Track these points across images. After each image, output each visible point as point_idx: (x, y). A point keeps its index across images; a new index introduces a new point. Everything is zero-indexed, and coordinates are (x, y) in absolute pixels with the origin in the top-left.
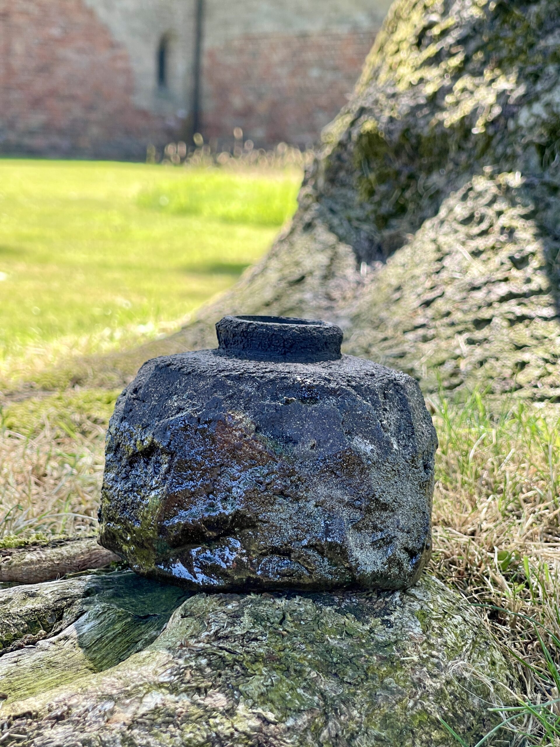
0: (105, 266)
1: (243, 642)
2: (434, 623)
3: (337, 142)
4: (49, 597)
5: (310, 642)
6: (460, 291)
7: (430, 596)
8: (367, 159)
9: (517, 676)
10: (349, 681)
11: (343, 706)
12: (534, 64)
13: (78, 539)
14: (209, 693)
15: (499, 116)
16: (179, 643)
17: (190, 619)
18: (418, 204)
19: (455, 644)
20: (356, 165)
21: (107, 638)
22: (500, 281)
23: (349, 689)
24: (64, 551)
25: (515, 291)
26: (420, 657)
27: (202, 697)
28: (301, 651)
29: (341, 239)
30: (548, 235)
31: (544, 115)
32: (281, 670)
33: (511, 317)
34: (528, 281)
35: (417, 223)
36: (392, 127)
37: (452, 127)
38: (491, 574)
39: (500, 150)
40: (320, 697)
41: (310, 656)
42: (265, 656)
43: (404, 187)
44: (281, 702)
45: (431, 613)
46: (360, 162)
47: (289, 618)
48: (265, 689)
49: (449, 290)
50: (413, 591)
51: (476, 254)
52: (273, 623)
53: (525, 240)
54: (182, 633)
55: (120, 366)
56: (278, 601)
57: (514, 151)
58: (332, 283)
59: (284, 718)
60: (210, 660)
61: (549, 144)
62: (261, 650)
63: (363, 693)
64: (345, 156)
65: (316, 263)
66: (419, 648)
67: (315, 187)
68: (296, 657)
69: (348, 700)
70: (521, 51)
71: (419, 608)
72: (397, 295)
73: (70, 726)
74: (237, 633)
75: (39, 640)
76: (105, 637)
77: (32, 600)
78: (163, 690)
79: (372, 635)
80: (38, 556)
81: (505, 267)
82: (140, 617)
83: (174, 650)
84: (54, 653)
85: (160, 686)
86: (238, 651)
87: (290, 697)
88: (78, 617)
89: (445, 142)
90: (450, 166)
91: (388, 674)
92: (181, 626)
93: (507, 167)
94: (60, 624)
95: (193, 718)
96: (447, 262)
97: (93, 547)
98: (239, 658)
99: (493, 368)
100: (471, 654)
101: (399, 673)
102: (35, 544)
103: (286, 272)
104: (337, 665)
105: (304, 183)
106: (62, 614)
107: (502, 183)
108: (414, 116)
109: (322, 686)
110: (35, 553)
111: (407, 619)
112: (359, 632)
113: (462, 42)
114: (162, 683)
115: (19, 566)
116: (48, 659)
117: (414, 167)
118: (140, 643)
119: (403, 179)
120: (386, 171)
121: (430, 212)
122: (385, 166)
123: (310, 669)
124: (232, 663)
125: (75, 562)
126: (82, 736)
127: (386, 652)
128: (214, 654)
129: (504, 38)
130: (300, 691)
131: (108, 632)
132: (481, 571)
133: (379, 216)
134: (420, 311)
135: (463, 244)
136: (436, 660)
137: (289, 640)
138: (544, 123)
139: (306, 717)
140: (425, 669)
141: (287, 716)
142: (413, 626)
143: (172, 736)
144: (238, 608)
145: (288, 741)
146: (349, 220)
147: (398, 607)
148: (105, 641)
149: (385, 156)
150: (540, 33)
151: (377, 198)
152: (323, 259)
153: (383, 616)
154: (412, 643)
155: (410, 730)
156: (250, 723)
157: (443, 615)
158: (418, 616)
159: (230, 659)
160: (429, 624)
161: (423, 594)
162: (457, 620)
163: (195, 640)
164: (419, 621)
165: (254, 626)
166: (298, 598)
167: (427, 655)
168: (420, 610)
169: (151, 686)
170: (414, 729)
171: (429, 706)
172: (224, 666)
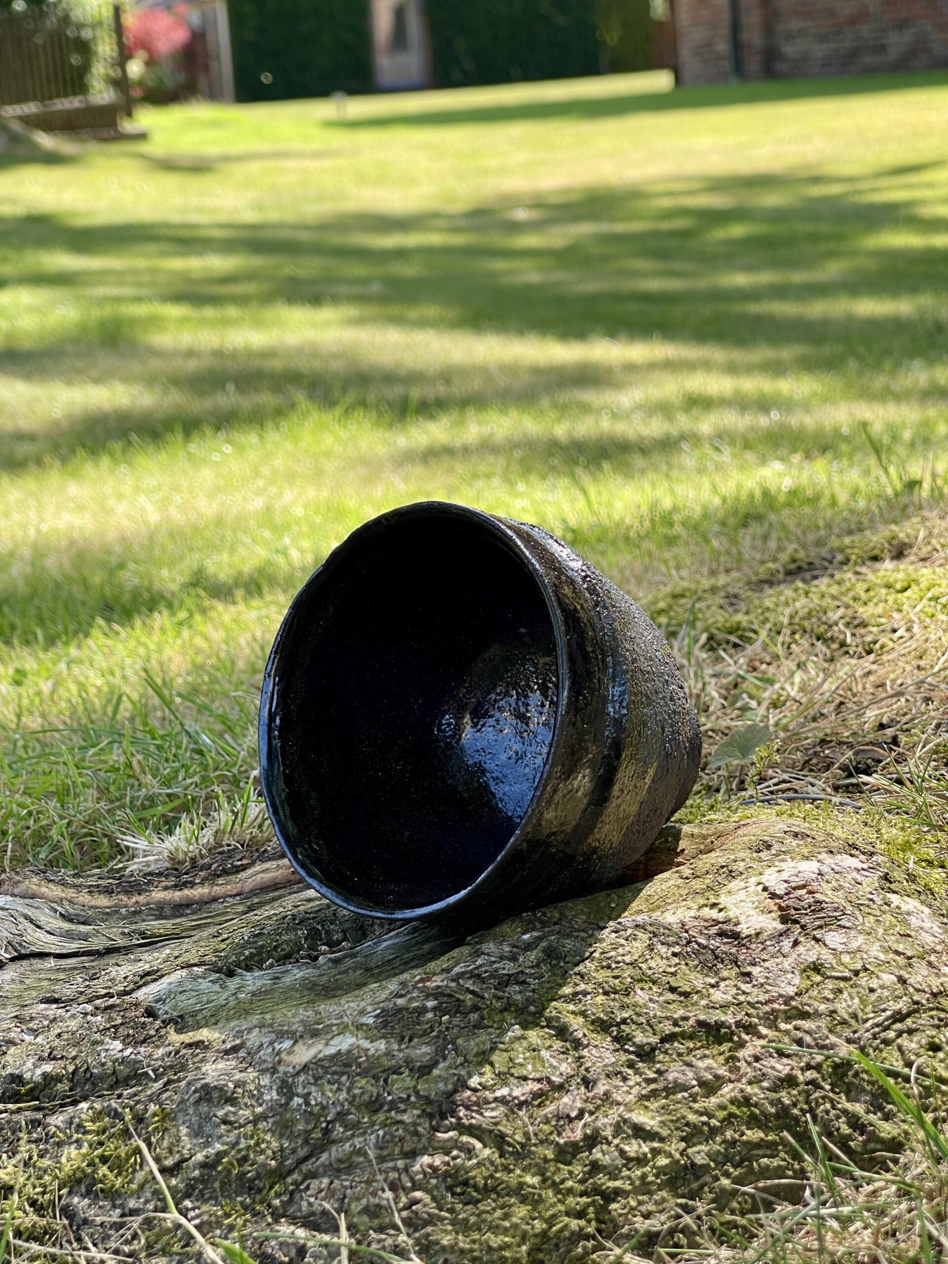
2: (828, 982)
5: (603, 993)
7: (857, 944)
10: (632, 1048)
14: (412, 1044)
16: (418, 978)
19: (853, 1015)
23: (627, 1059)
27: (403, 1046)
28: (581, 1003)
45: (833, 968)
48: (488, 1047)
50: (830, 935)
59: (499, 1086)
60: (441, 1003)
62: (519, 997)
66: (780, 1015)
71: (813, 959)
73: (234, 1063)
74: (502, 972)
78: (361, 1034)
85: (360, 1027)
86: (486, 995)
87: (522, 1060)
95: (375, 1071)
98: (484, 1003)
111: (780, 974)
114: (362, 1025)
124: (470, 1009)
126: (238, 1076)
128: (451, 996)
130: (543, 1053)
139: (528, 1087)
140: (773, 1045)
141: (503, 1083)
142: (783, 985)
143: (339, 1089)
144: (535, 939)
145: (488, 1114)
153: (745, 967)
154: (767, 1008)
155: (704, 1123)
156: (441, 1085)
157: (856, 973)
158: (805, 971)
159: (469, 1003)
160: (818, 985)
161: (845, 940)
162: (881, 982)
163: (444, 975)
164: (802, 978)
165: (537, 966)
166: (629, 931)
167: (789, 1027)
168: (814, 963)
169: (346, 1027)
170: (714, 1122)
171: (756, 1095)
172: (456, 1012)
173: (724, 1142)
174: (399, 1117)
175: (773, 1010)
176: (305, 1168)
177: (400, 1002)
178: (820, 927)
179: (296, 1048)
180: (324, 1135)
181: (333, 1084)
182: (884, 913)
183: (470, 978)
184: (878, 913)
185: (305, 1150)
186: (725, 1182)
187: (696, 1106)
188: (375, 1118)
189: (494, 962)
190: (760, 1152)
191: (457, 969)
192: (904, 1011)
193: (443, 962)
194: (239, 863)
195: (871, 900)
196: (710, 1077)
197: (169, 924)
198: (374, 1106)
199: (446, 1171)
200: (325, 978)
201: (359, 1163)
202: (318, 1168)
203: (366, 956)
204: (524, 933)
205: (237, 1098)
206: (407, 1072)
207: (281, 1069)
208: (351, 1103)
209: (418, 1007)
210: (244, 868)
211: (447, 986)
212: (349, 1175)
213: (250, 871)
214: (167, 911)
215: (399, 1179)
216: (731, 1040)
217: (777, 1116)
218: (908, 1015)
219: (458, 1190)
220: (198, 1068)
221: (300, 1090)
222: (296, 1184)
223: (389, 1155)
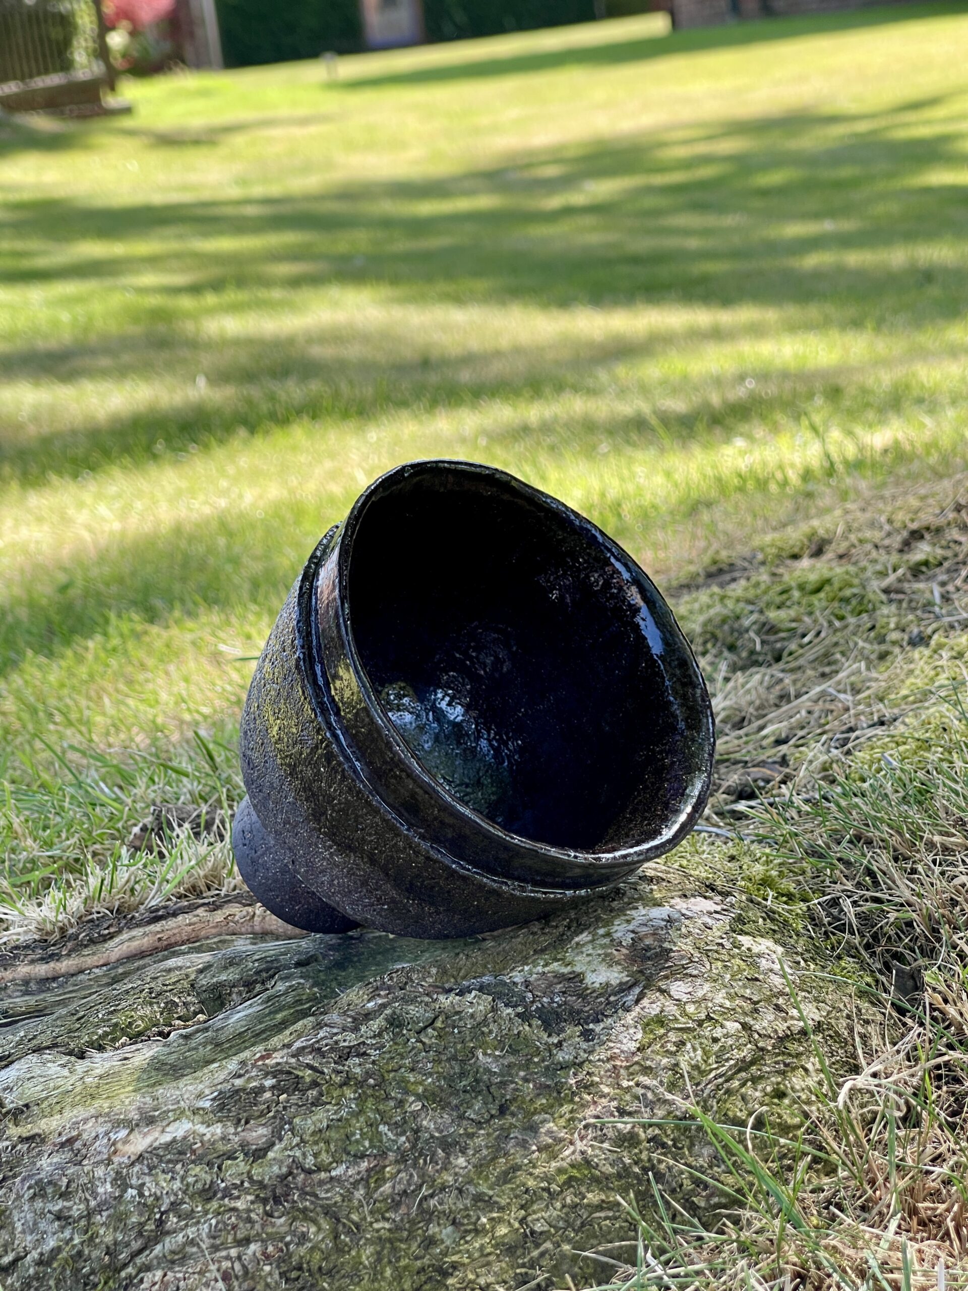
2: (672, 1035)
10: (472, 1116)
11: (440, 1151)
14: (248, 1126)
16: (258, 1055)
19: (696, 1067)
23: (465, 1129)
27: (239, 1129)
28: (422, 1072)
40: (411, 1138)
41: (430, 1080)
42: (360, 1078)
44: (340, 1143)
45: (676, 1019)
47: (439, 1024)
48: (325, 1124)
50: (675, 985)
52: (410, 1031)
56: (442, 998)
59: (334, 1165)
60: (279, 1082)
62: (358, 1070)
63: (488, 1135)
66: (622, 1071)
69: (458, 1143)
71: (656, 1011)
73: (68, 1156)
74: (342, 1044)
76: (250, 1031)
78: (197, 1117)
79: (555, 1051)
85: (196, 1111)
86: (326, 1070)
87: (358, 1136)
91: (544, 1110)
95: (209, 1157)
98: (323, 1079)
109: (425, 1123)
111: (622, 1030)
112: (535, 1046)
114: (199, 1109)
124: (308, 1086)
126: (72, 1170)
127: (554, 1077)
128: (290, 1073)
130: (382, 1128)
136: (641, 1091)
139: (364, 1165)
140: (615, 1104)
141: (339, 1162)
142: (625, 1041)
143: (173, 1178)
145: (323, 1195)
147: (620, 1011)
153: (588, 1024)
154: (609, 1066)
155: (543, 1189)
156: (275, 1169)
157: (700, 1023)
158: (648, 1025)
160: (661, 1037)
161: (690, 989)
162: (725, 1031)
163: (285, 1051)
164: (645, 1032)
165: (380, 1035)
166: (474, 993)
167: (631, 1083)
168: (656, 1016)
169: (183, 1112)
170: (554, 1187)
171: (597, 1156)
172: (294, 1090)
173: (564, 1206)
174: (233, 1204)
175: (615, 1067)
176: (139, 1261)
177: (238, 1082)
178: (666, 977)
179: (131, 1137)
180: (157, 1226)
181: (167, 1173)
182: (733, 957)
183: (311, 1053)
184: (726, 958)
185: (139, 1243)
186: (566, 1247)
187: (536, 1172)
188: (208, 1206)
189: (336, 1034)
190: (602, 1214)
191: (298, 1044)
192: (748, 1059)
193: (285, 1037)
194: (106, 932)
195: (722, 945)
196: (550, 1141)
197: (32, 1000)
198: (208, 1193)
199: (279, 1257)
200: (175, 1056)
201: (192, 1254)
202: (151, 1261)
203: (218, 1030)
204: (369, 1001)
205: (70, 1193)
206: (242, 1157)
207: (116, 1159)
208: (184, 1192)
209: (256, 1087)
210: (111, 936)
211: (286, 1063)
212: (183, 1266)
213: (117, 940)
214: (33, 986)
215: (233, 1268)
216: (571, 1101)
217: (619, 1176)
218: (753, 1063)
219: (294, 1275)
220: (34, 1163)
221: (134, 1181)
222: (130, 1277)
223: (222, 1244)
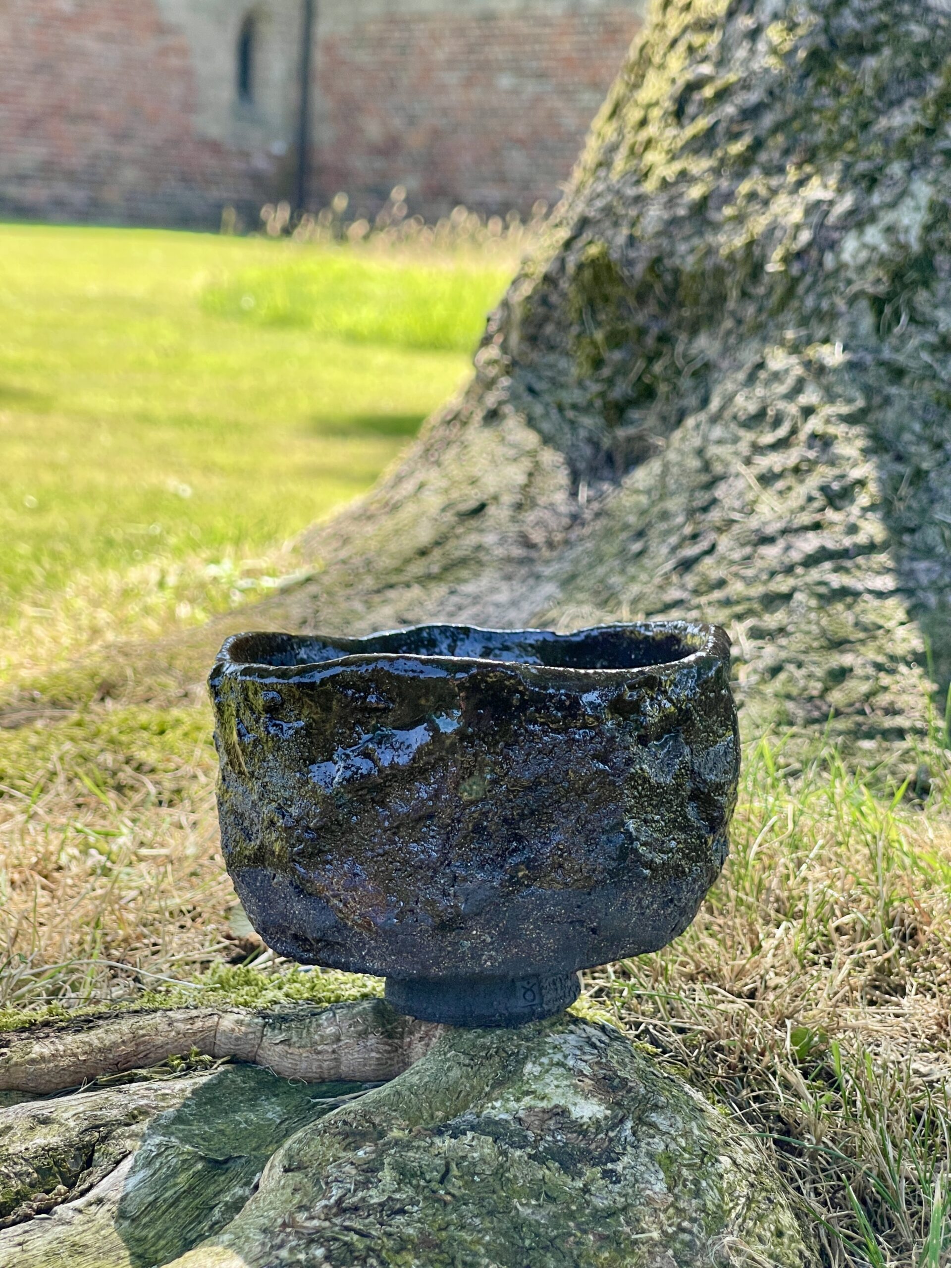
0: (145, 419)
1: (381, 1216)
2: (685, 1172)
3: (541, 275)
4: (72, 1124)
5: (488, 1213)
6: (743, 545)
7: (680, 1125)
8: (591, 303)
9: (816, 1248)
12: (868, 158)
13: (117, 1016)
15: (810, 245)
16: (280, 1221)
17: (298, 1176)
18: (675, 384)
19: (719, 1207)
20: (573, 315)
21: (165, 1201)
22: (805, 529)
24: (94, 1038)
25: (830, 545)
26: (663, 1231)
28: (474, 1229)
29: (547, 440)
30: (886, 450)
31: (884, 248)
32: (442, 1262)
33: (822, 590)
34: (853, 529)
35: (673, 419)
36: (632, 254)
37: (731, 257)
38: (780, 1069)
39: (810, 302)
41: (487, 1238)
42: (416, 1240)
43: (652, 354)
45: (681, 1155)
46: (580, 312)
47: (455, 1171)
49: (724, 543)
50: (654, 1117)
51: (766, 479)
52: (429, 1181)
53: (849, 459)
54: (286, 1201)
55: (179, 663)
56: (438, 1141)
57: (833, 305)
58: (531, 517)
60: (329, 1250)
61: (890, 297)
62: (411, 1231)
64: (554, 298)
65: (505, 482)
66: (662, 1216)
67: (504, 348)
68: (465, 1241)
70: (847, 135)
71: (662, 1147)
72: (636, 547)
74: (372, 1202)
75: (57, 1204)
76: (161, 1200)
77: (44, 1130)
79: (587, 1196)
80: (52, 1048)
81: (816, 505)
82: (217, 1161)
83: (272, 1232)
84: (80, 1229)
86: (374, 1233)
88: (117, 1163)
89: (721, 282)
90: (728, 324)
91: (611, 1264)
92: (283, 1188)
93: (820, 333)
94: (89, 1175)
96: (720, 492)
97: (141, 1032)
98: (376, 1244)
99: (791, 680)
100: (744, 1221)
101: (628, 1260)
102: (46, 1024)
103: (455, 495)
104: (531, 1252)
105: (486, 341)
106: (92, 1155)
107: (814, 360)
108: (670, 237)
110: (47, 1042)
111: (643, 1168)
112: (566, 1192)
113: (751, 113)
115: (21, 1065)
116: (72, 1239)
117: (668, 323)
118: (216, 1210)
119: (650, 341)
120: (623, 327)
121: (692, 401)
122: (621, 319)
123: (487, 1260)
124: (364, 1254)
125: (111, 1056)
127: (608, 1226)
128: (335, 1239)
129: (819, 110)
131: (166, 1189)
132: (763, 1064)
133: (610, 402)
134: (675, 578)
135: (748, 462)
136: (686, 1237)
137: (455, 1210)
138: (883, 261)
140: (670, 1252)
142: (653, 1180)
144: (374, 1156)
146: (561, 408)
147: (628, 1148)
148: (161, 1206)
149: (621, 303)
150: (879, 104)
151: (606, 372)
152: (516, 474)
153: (605, 1164)
154: (650, 1210)
157: (701, 1158)
159: (361, 1246)
160: (678, 1175)
161: (669, 1122)
162: (723, 1166)
164: (663, 1170)
165: (401, 1188)
166: (470, 1135)
168: (664, 1151)
175: (655, 1210)
178: (642, 1109)
183: (341, 1213)
191: (321, 1204)
209: (306, 1259)
211: (323, 1227)
